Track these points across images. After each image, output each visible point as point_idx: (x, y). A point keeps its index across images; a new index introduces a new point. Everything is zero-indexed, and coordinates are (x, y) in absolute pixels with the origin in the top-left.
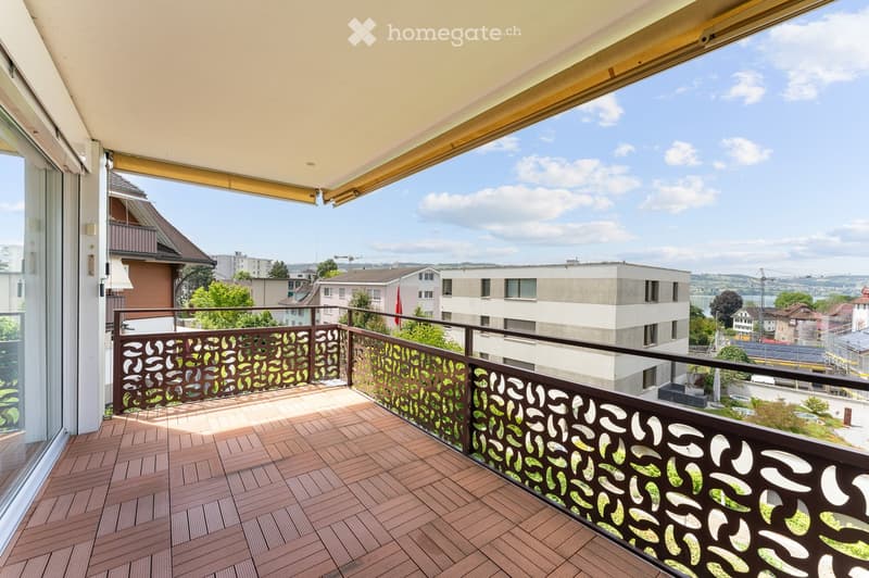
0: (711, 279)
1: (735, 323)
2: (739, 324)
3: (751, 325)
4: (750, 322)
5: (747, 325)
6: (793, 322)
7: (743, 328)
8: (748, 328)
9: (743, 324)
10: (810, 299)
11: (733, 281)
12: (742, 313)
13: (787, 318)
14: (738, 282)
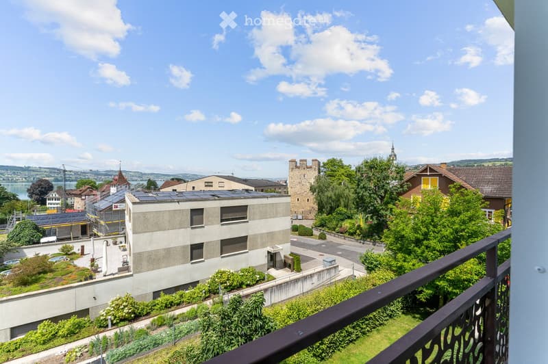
0: (33, 171)
1: (48, 202)
2: (51, 202)
3: (60, 202)
4: (58, 199)
5: (57, 202)
6: (83, 198)
7: (54, 204)
8: (57, 204)
9: (54, 201)
10: (95, 183)
11: (51, 172)
12: (53, 194)
13: (80, 195)
14: (55, 173)
